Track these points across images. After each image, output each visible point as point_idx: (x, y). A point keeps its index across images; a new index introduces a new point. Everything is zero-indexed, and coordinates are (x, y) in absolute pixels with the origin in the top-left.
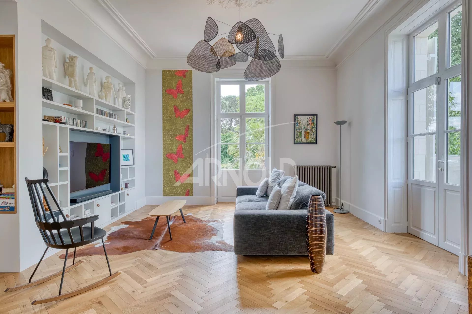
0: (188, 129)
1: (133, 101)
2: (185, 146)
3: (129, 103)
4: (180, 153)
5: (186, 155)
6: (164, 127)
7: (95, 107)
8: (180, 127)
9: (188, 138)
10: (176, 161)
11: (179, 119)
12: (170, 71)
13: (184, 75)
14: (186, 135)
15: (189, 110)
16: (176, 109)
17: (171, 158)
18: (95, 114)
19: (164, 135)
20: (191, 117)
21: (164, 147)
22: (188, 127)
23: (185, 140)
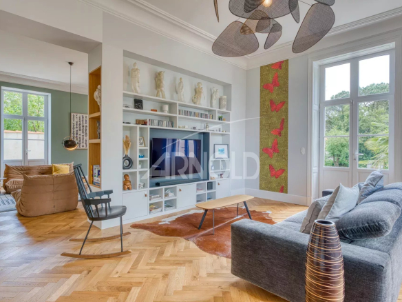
0: (284, 123)
1: (229, 101)
2: (280, 140)
3: (224, 103)
4: (275, 148)
5: (281, 149)
6: (261, 122)
7: (178, 108)
8: (276, 120)
9: (283, 132)
10: (271, 156)
11: (274, 113)
12: (267, 66)
13: (280, 67)
14: (282, 128)
15: (284, 103)
16: (272, 102)
17: (267, 153)
18: (178, 115)
19: (261, 129)
20: (287, 109)
21: (261, 142)
22: (283, 120)
23: (280, 134)
